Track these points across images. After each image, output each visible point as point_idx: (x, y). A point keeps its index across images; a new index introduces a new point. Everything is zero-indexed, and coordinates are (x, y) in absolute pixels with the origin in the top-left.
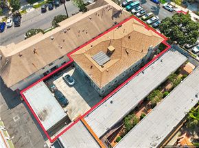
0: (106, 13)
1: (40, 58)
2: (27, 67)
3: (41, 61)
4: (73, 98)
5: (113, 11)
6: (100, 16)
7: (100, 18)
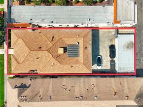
0: (31, 94)
1: (114, 86)
2: (126, 84)
3: (113, 84)
4: (104, 47)
5: (22, 93)
6: (39, 95)
7: (41, 93)
